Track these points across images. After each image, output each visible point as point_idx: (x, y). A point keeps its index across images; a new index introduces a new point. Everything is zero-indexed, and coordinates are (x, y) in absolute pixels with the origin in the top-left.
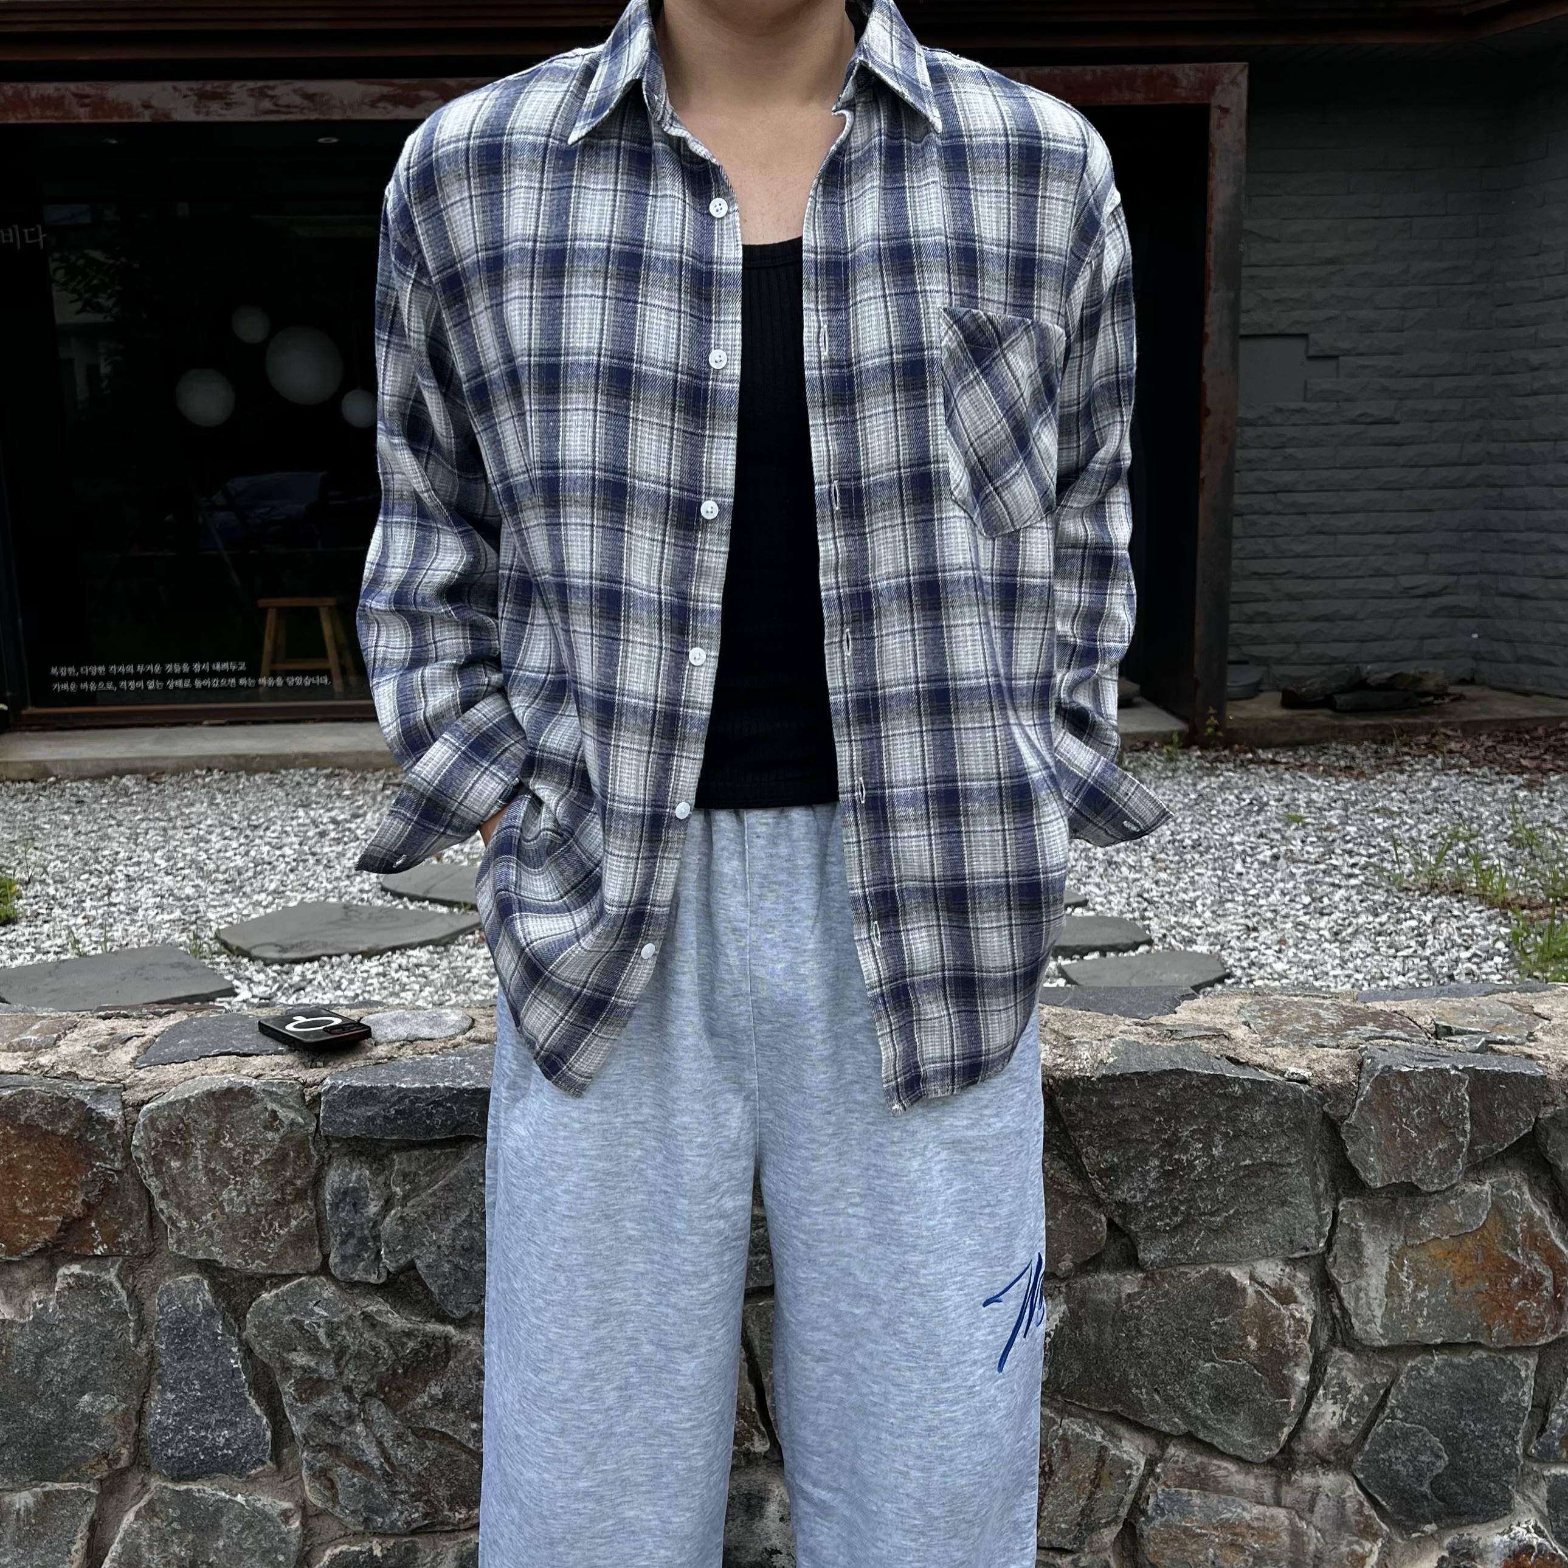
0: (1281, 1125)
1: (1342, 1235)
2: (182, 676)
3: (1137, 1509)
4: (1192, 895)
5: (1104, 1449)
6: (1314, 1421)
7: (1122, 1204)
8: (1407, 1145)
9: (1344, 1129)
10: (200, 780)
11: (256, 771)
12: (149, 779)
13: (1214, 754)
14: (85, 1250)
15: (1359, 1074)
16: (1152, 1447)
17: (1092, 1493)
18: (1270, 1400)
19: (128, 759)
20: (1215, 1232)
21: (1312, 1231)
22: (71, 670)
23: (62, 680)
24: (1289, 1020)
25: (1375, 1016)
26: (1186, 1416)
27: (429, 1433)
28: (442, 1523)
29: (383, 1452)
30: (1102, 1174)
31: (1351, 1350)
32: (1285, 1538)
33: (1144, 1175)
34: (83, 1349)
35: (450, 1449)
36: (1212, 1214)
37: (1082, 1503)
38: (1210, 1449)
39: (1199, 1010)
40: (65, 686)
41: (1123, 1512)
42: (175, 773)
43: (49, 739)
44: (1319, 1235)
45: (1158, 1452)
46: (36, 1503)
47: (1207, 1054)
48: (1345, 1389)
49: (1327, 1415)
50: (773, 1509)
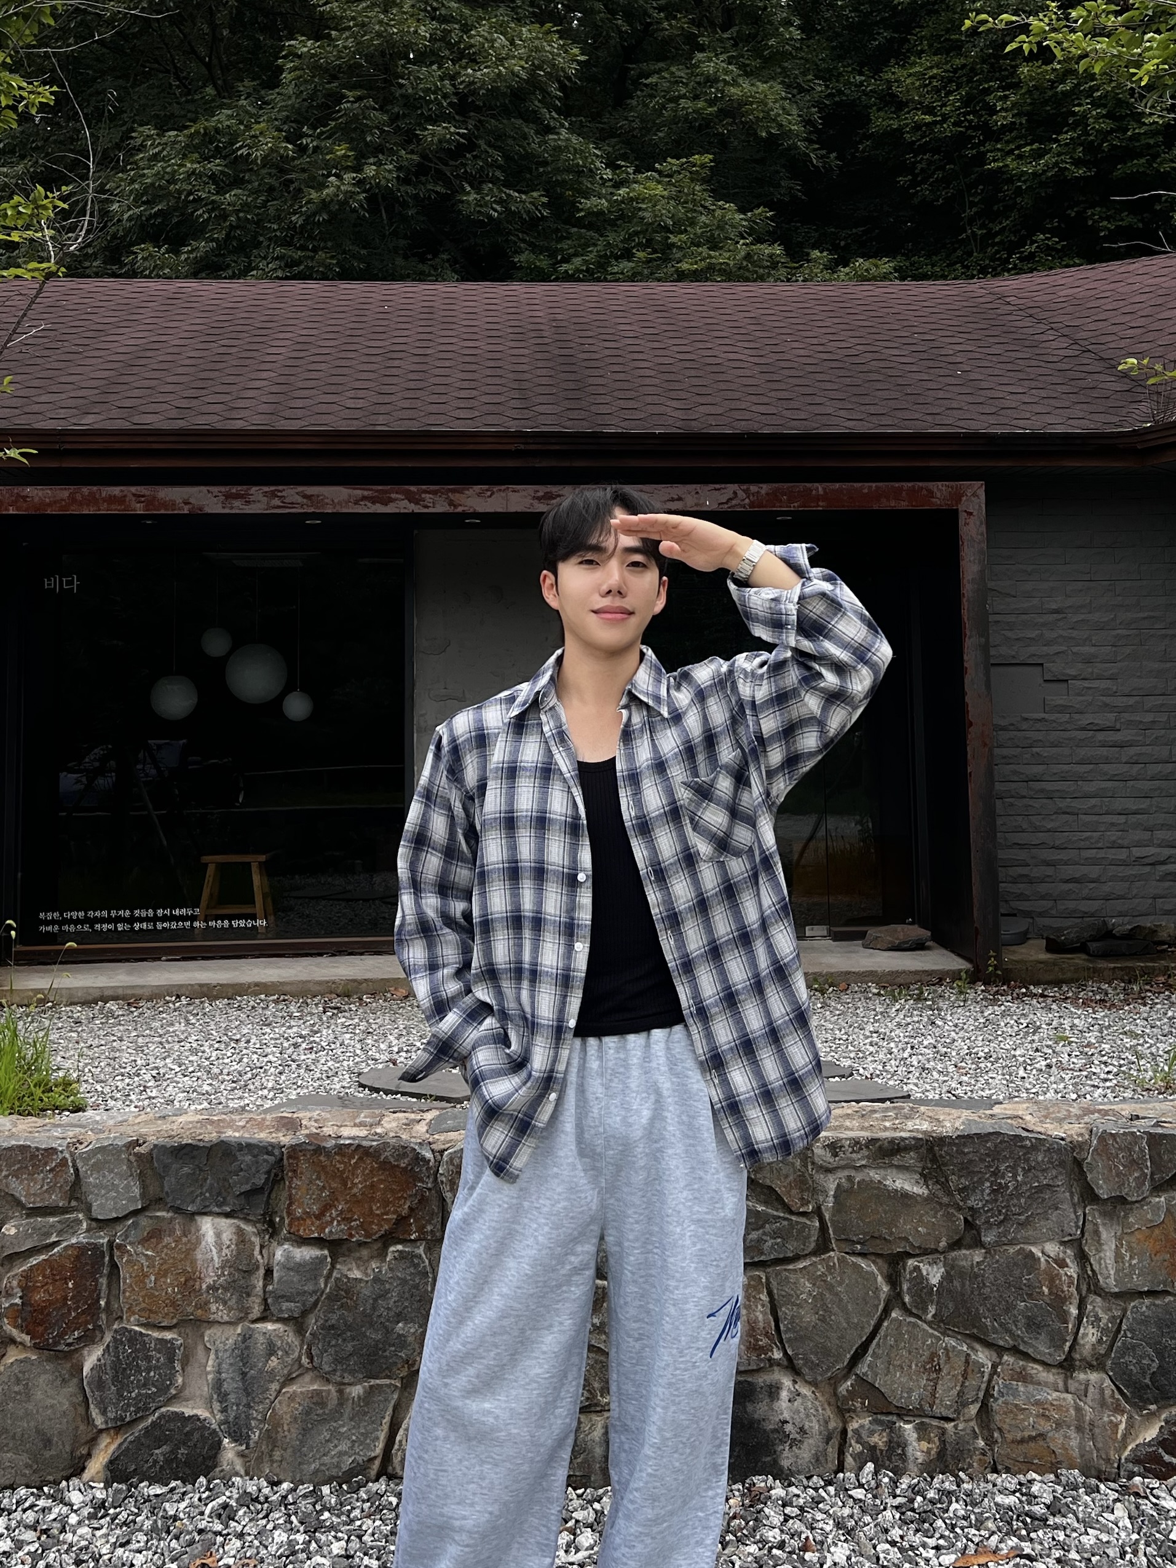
0: (1052, 1163)
1: (1088, 1226)
2: (147, 919)
3: (988, 1394)
4: (987, 1092)
5: (968, 1355)
6: (1082, 1338)
7: (971, 1209)
8: (1119, 1174)
9: (1085, 1165)
10: (171, 1005)
11: (217, 998)
12: (129, 1004)
13: (995, 989)
14: (406, 1236)
15: (1090, 1136)
16: (994, 1356)
17: (963, 1383)
18: (1058, 1325)
19: (112, 987)
20: (1021, 1225)
21: (1072, 1224)
22: (56, 915)
23: (47, 923)
24: (1053, 1112)
25: (1099, 1111)
26: (1012, 1335)
28: (596, 1405)
30: (960, 1191)
31: (1100, 1296)
32: (1073, 1412)
33: (983, 1191)
34: (401, 1296)
36: (1019, 1214)
37: (958, 1388)
38: (1026, 1356)
39: (1005, 1109)
40: (50, 928)
41: (981, 1395)
42: (149, 999)
43: (37, 972)
44: (1077, 1227)
45: (998, 1360)
46: (365, 1392)
47: (1012, 1125)
48: (1098, 1319)
49: (1090, 1336)
50: (784, 1394)
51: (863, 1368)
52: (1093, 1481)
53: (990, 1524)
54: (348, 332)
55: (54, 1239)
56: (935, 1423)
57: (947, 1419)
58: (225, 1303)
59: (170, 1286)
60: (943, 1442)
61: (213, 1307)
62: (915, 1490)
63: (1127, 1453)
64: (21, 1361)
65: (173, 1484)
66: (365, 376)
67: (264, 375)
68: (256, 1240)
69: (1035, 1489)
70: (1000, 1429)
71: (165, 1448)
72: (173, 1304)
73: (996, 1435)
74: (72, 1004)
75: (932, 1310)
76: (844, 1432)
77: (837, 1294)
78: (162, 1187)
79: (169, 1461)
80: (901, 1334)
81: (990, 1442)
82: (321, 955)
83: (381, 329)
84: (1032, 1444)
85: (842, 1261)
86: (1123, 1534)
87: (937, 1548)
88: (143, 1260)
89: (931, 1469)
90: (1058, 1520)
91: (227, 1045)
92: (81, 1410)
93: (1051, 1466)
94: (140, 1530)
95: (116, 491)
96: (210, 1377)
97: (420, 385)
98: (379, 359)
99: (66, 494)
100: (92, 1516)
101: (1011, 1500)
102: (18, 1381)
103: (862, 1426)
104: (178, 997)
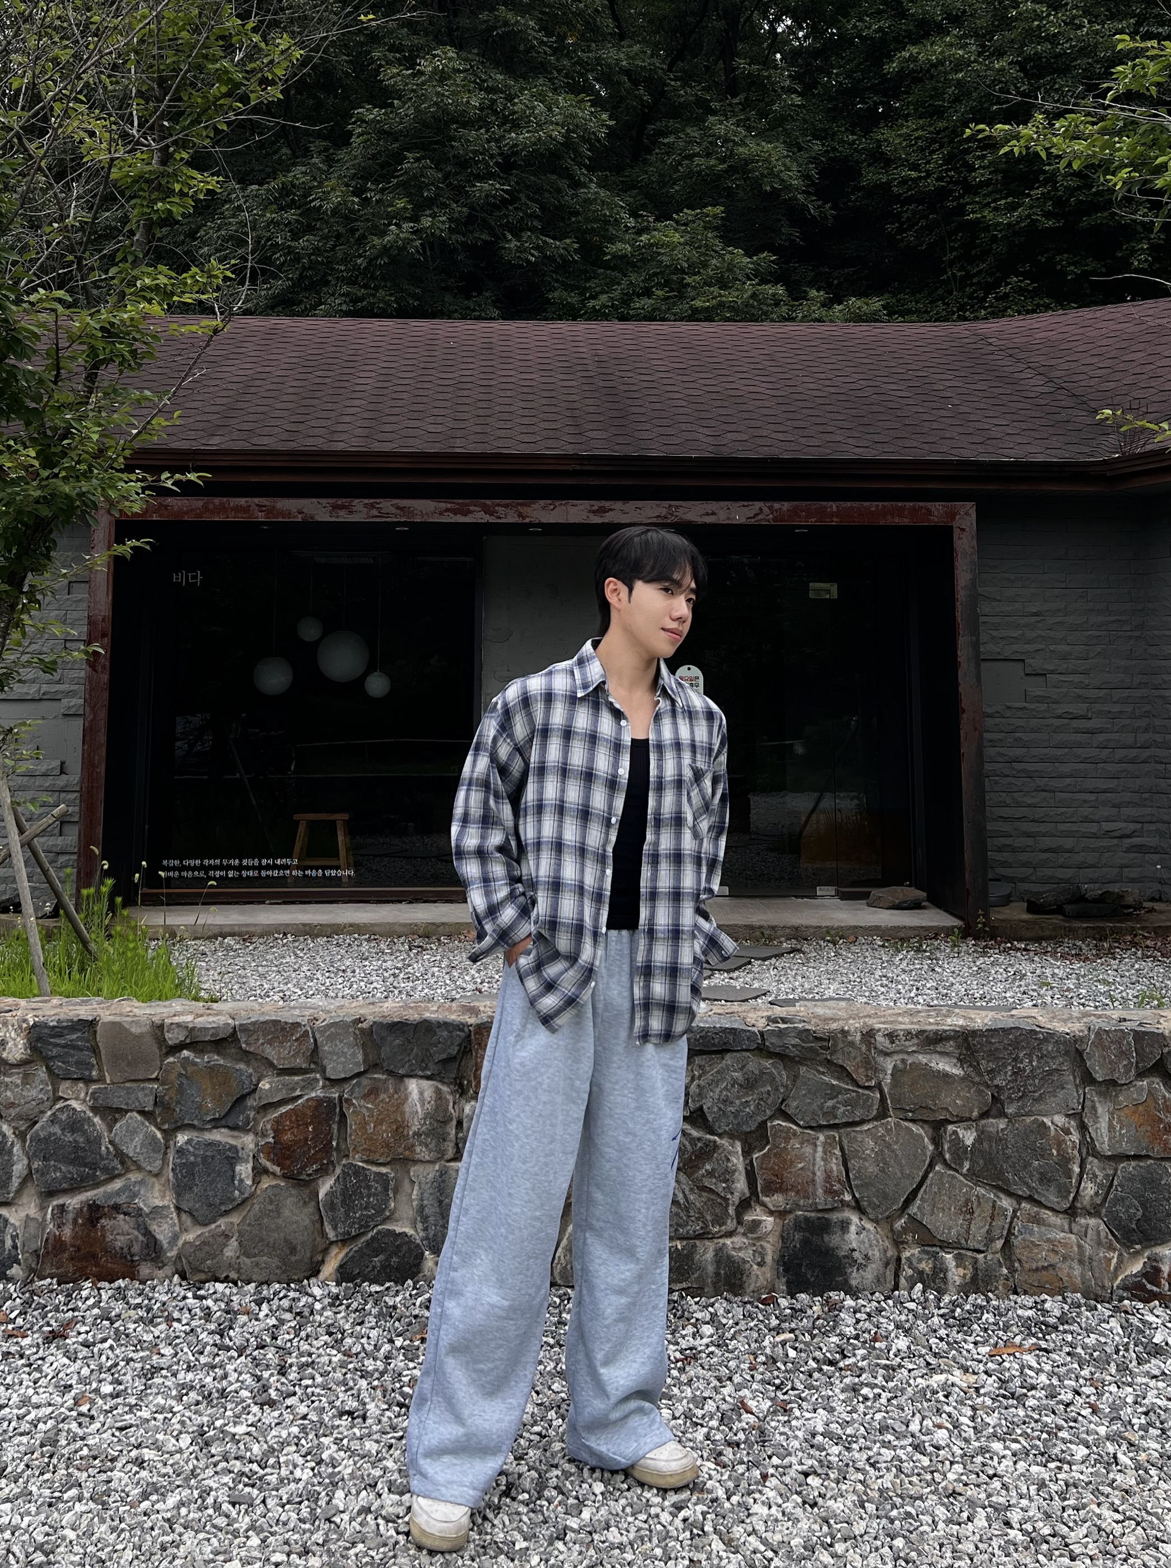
0: (1059, 1052)
1: (1087, 1103)
2: (253, 868)
3: (1010, 1233)
5: (995, 1201)
6: (1083, 1192)
7: (997, 1087)
8: (1111, 1062)
9: (1085, 1055)
10: (280, 941)
11: (317, 936)
12: (244, 940)
13: (984, 943)
15: (1089, 1032)
16: (1015, 1203)
17: (991, 1223)
18: (1063, 1180)
19: (229, 925)
20: (1036, 1101)
21: (1075, 1101)
22: (177, 862)
23: (169, 869)
24: (1059, 1015)
26: (1029, 1187)
27: (704, 1189)
29: (685, 1196)
30: (989, 1073)
31: (1097, 1158)
32: (1076, 1249)
33: (1006, 1073)
35: (713, 1197)
36: (1034, 1092)
37: (987, 1227)
38: (1039, 1204)
39: (1021, 1012)
40: (171, 874)
41: (1005, 1233)
42: (261, 936)
44: (1079, 1103)
45: (1018, 1207)
47: (1028, 1023)
48: (1095, 1176)
49: (1089, 1189)
50: (853, 1229)
51: (913, 1209)
52: (1093, 1302)
53: (1014, 1329)
54: (422, 365)
55: (298, 1093)
56: (969, 1253)
57: (979, 1251)
58: (427, 1146)
59: (385, 1132)
60: (975, 1269)
61: (418, 1149)
62: (954, 1304)
63: (1118, 1282)
64: (273, 1187)
65: (387, 1285)
66: (442, 404)
67: (356, 402)
68: (450, 1098)
69: (1047, 1306)
70: (1019, 1261)
71: (382, 1257)
72: (387, 1145)
73: (1017, 1265)
74: (195, 939)
75: (967, 1165)
76: (899, 1259)
77: (893, 1151)
78: (379, 1055)
79: (384, 1267)
80: (943, 1184)
81: (1012, 1270)
82: (400, 902)
83: (449, 363)
84: (1044, 1273)
85: (897, 1125)
86: (1117, 1338)
87: (975, 1343)
88: (365, 1111)
89: (967, 1289)
90: (1066, 1327)
91: (336, 974)
92: (318, 1225)
93: (1059, 1290)
94: (370, 1314)
95: (242, 501)
96: (415, 1203)
97: (488, 412)
98: (450, 389)
99: (200, 503)
100: (332, 1305)
101: (1030, 1313)
102: (271, 1202)
103: (913, 1255)
104: (285, 934)
